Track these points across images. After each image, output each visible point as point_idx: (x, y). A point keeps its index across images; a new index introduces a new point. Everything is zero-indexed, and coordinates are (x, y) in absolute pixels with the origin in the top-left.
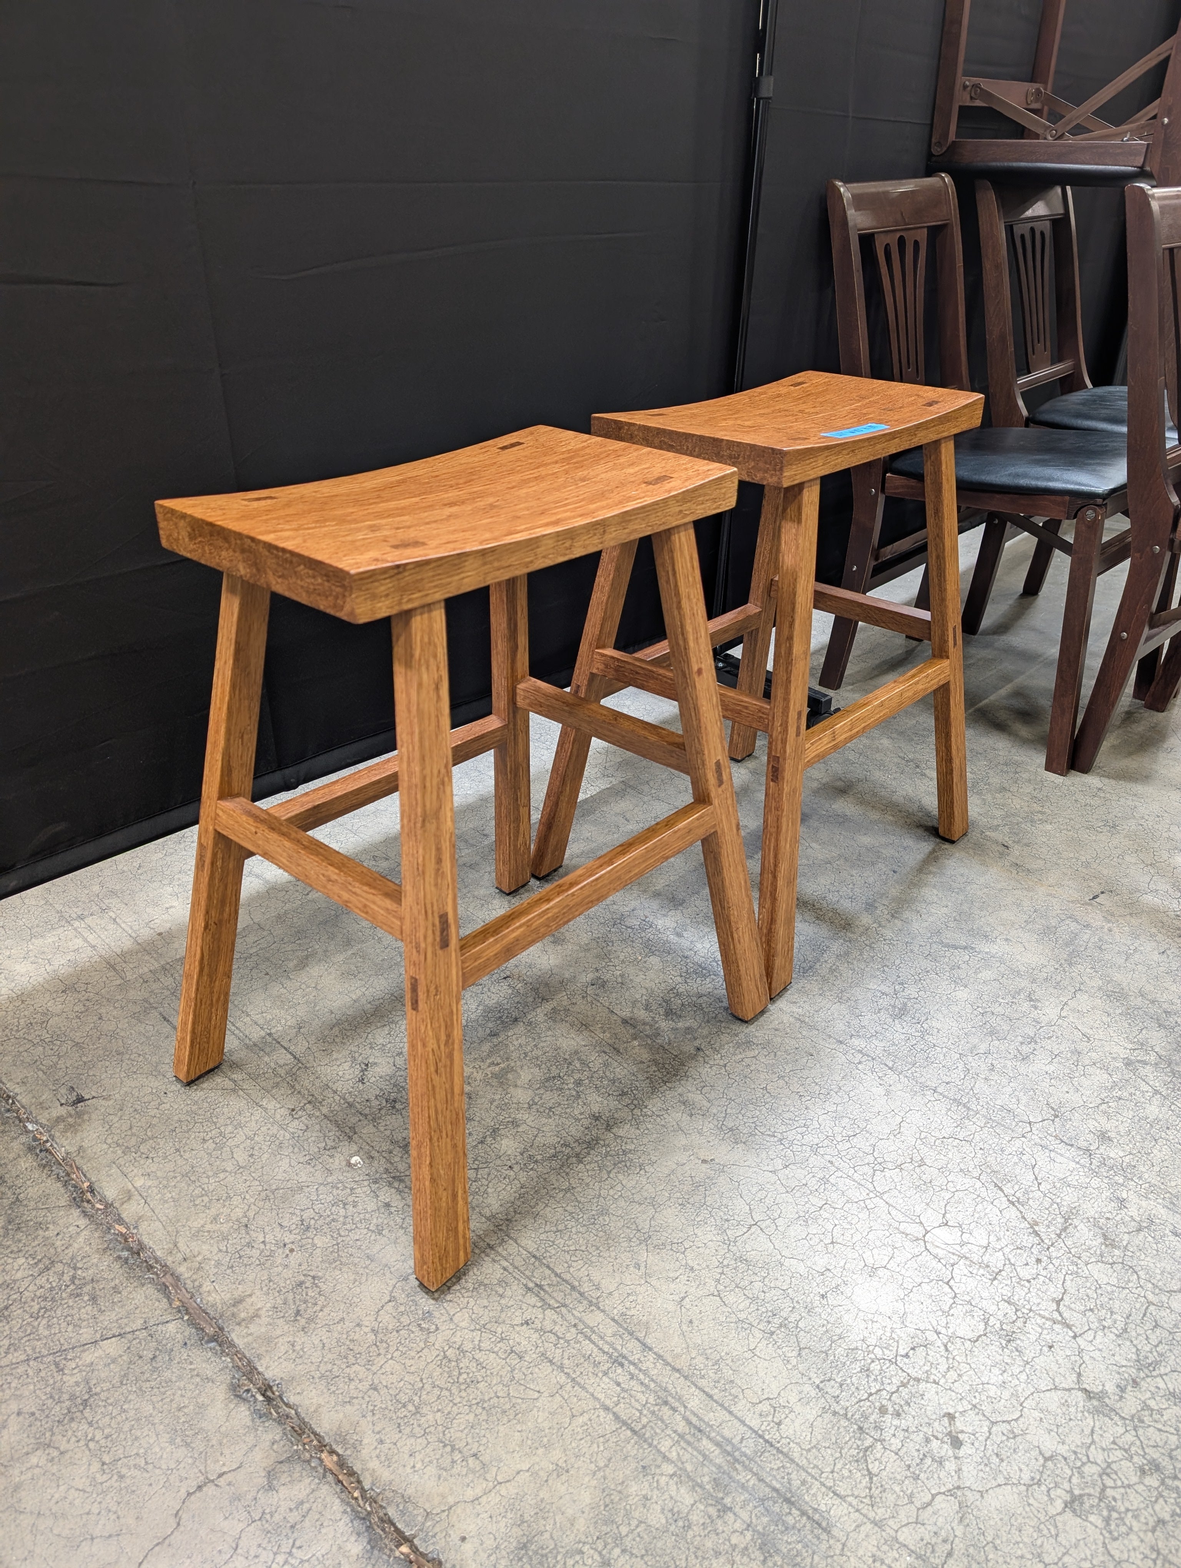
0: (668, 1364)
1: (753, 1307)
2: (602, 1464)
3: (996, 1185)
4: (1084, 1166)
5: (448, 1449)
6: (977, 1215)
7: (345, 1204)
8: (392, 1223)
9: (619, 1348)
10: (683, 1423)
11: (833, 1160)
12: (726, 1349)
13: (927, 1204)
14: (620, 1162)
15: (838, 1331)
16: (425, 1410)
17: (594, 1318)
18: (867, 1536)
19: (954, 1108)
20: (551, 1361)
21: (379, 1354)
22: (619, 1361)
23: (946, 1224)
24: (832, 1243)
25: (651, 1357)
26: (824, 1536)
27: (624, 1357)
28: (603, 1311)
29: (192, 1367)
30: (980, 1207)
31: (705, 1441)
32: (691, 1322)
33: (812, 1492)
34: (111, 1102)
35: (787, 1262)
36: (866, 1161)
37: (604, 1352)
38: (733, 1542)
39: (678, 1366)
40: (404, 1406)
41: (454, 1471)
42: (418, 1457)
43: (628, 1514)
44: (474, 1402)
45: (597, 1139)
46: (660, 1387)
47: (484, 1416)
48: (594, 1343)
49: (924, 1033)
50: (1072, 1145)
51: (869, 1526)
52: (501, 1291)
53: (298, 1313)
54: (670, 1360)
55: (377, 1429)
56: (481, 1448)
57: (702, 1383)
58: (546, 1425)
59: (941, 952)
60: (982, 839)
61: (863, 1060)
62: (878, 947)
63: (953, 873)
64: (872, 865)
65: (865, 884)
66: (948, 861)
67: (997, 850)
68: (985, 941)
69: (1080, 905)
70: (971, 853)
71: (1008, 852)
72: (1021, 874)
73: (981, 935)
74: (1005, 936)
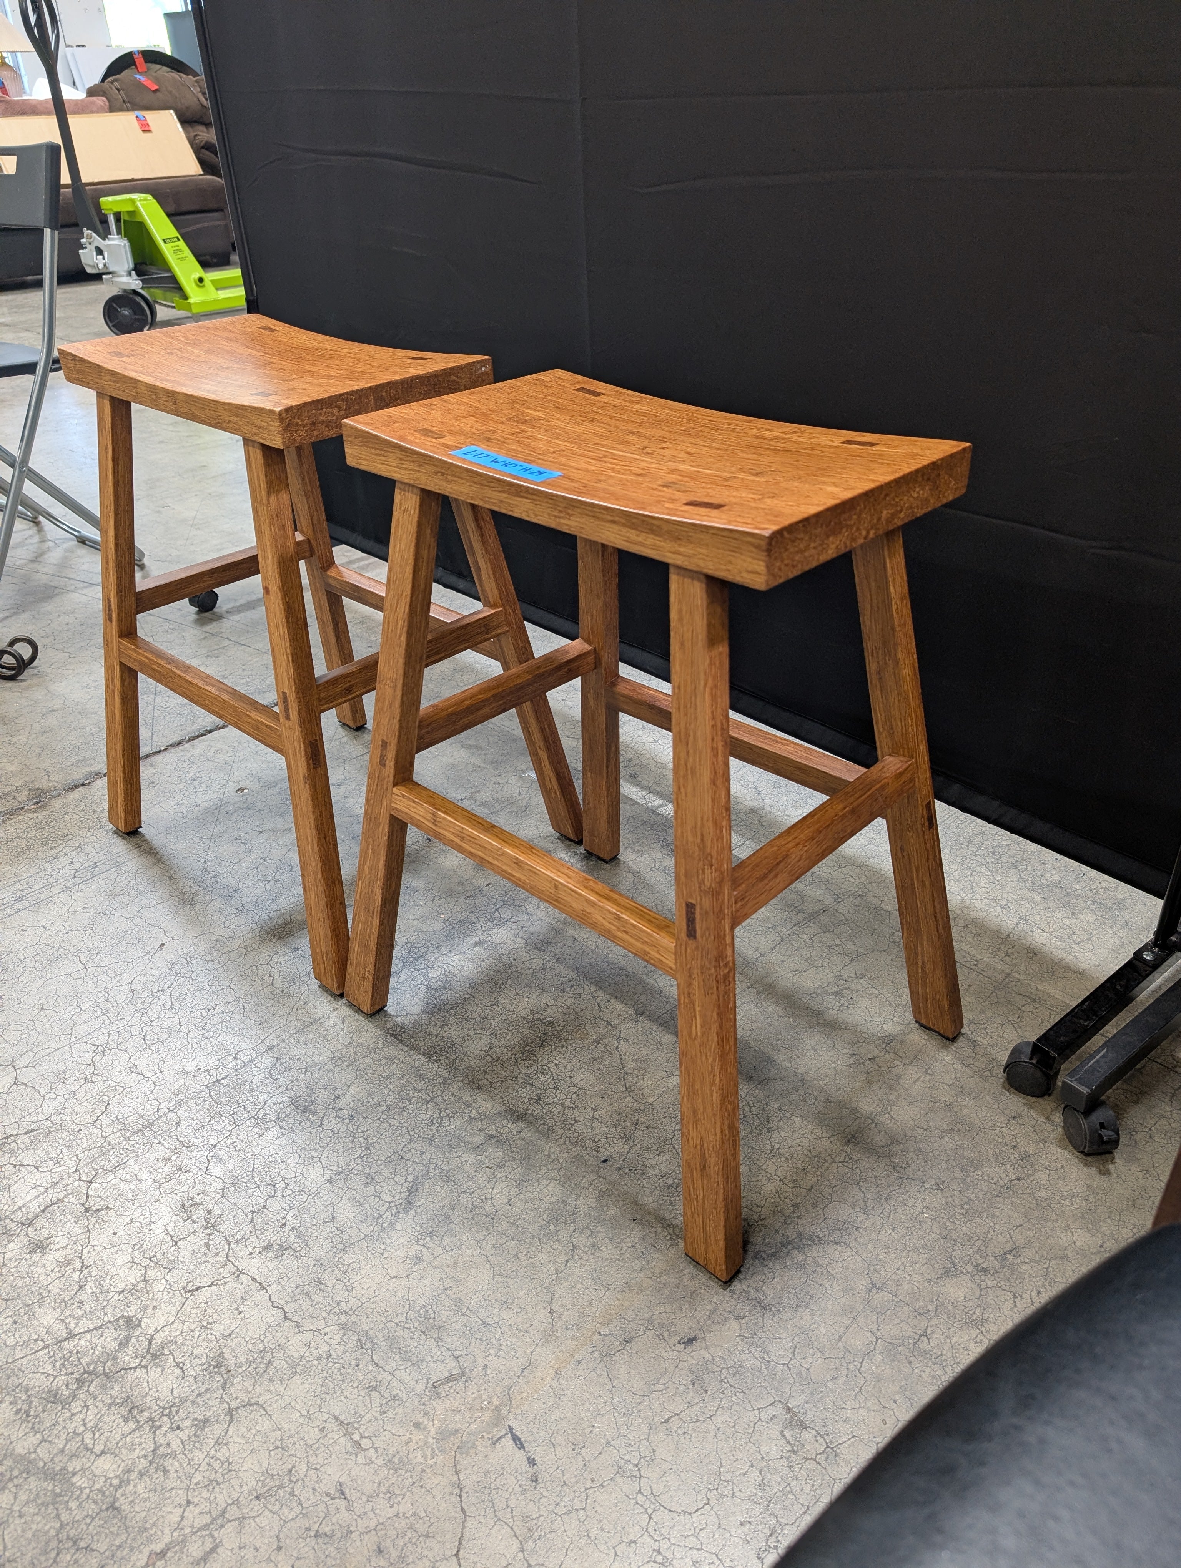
3: (33, 1130)
4: (13, 1212)
6: (11, 1107)
11: (124, 1021)
13: (42, 1075)
16: (38, 831)
19: (141, 1121)
20: (37, 873)
21: (85, 814)
23: (15, 1083)
25: (10, 913)
27: (18, 902)
28: (58, 894)
30: (18, 1112)
32: (24, 931)
36: (111, 1042)
37: (27, 894)
40: (45, 825)
42: (11, 832)
44: (30, 848)
47: (18, 851)
48: (37, 890)
49: (260, 1122)
50: (43, 1211)
52: (102, 853)
55: (38, 818)
59: (405, 1174)
60: (715, 1309)
61: (239, 1062)
62: (427, 1109)
63: (600, 1235)
64: (625, 1139)
65: (576, 1121)
66: (635, 1235)
67: (676, 1321)
68: (418, 1228)
69: (496, 1402)
70: (664, 1278)
71: (675, 1339)
72: (597, 1336)
73: (432, 1227)
74: (425, 1258)
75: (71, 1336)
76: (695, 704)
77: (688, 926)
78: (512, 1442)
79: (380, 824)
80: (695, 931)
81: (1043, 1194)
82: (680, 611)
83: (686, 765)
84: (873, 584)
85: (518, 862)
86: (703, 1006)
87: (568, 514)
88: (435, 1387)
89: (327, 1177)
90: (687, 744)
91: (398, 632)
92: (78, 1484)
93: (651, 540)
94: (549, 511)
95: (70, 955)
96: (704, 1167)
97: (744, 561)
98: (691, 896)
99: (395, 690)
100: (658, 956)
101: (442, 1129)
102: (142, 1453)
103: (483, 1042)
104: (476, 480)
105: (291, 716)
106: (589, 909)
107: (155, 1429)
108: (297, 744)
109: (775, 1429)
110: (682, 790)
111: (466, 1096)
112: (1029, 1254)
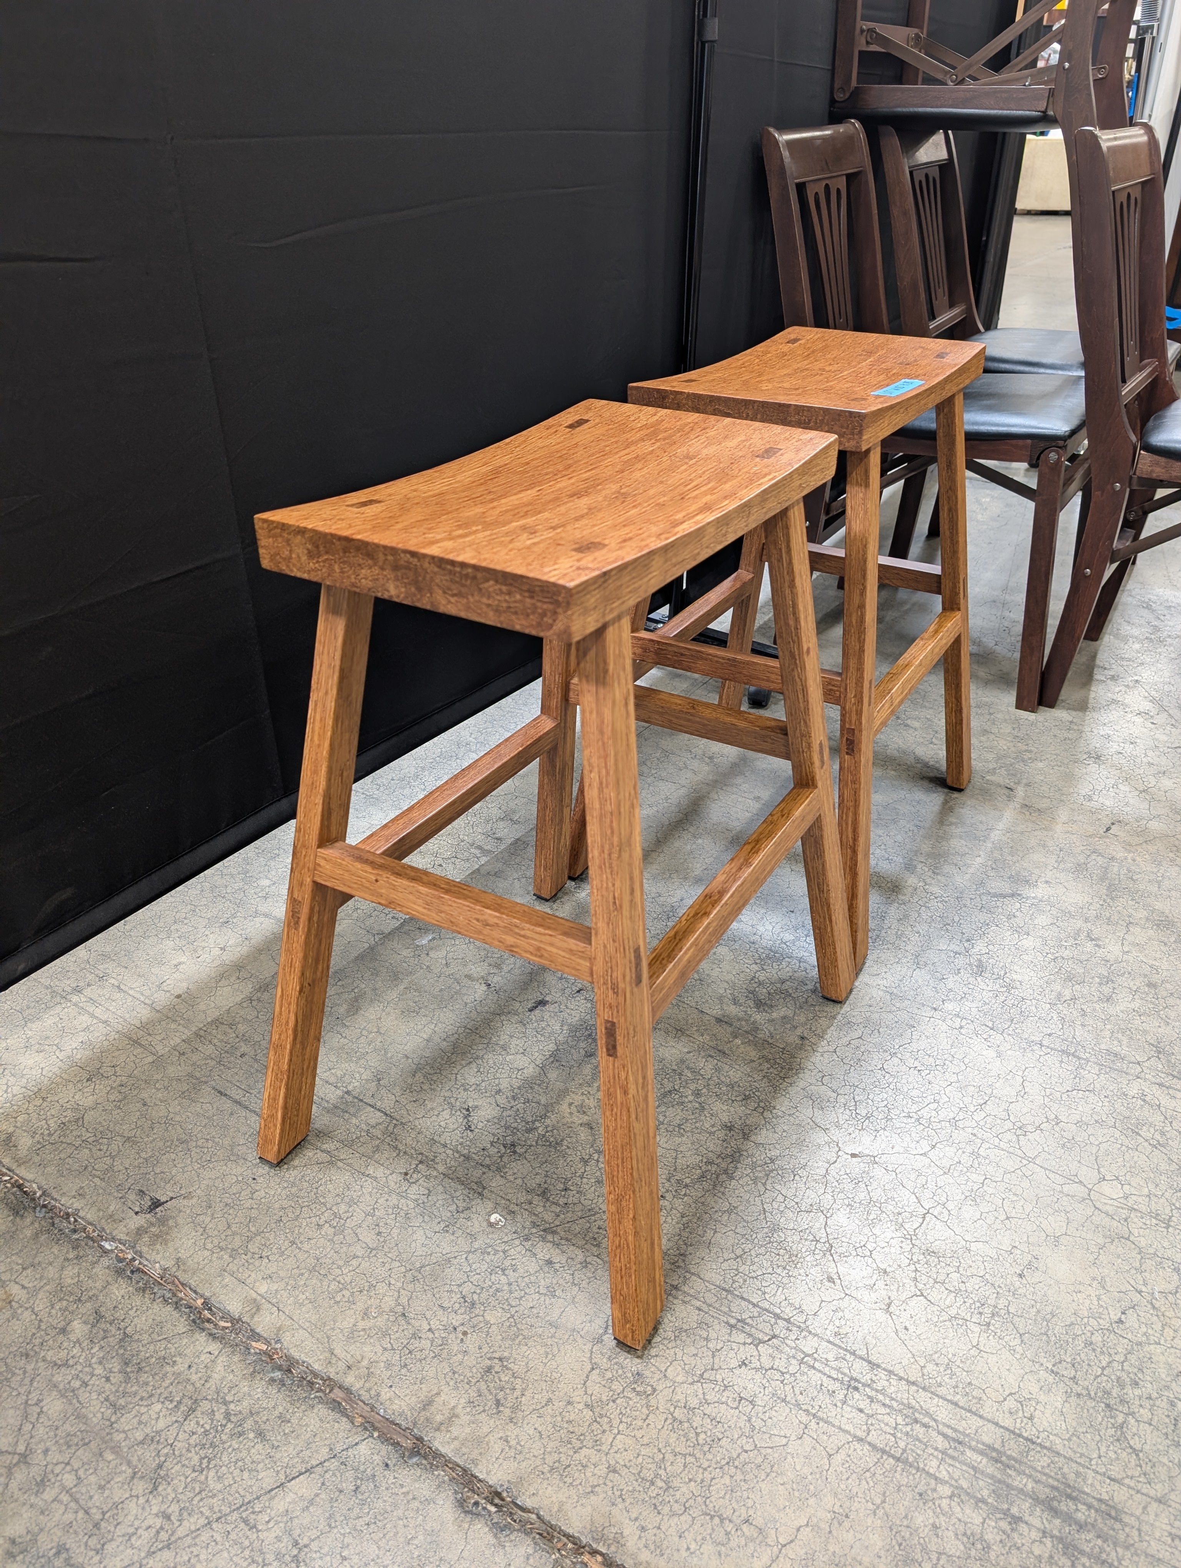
0: (901, 1379)
1: (960, 1301)
2: (878, 1501)
5: (717, 1520)
6: (1128, 1165)
7: (503, 1270)
8: (561, 1281)
9: (847, 1371)
10: (940, 1439)
11: (975, 1131)
12: (951, 1350)
13: (1079, 1162)
14: (772, 1171)
15: (1049, 1309)
16: (676, 1483)
17: (808, 1345)
18: (1156, 1515)
19: (1065, 1059)
20: (784, 1400)
21: (604, 1431)
22: (853, 1384)
23: (1104, 1179)
24: (1008, 1218)
25: (883, 1375)
26: (1117, 1526)
27: (856, 1380)
28: (816, 1335)
29: (404, 1490)
30: (1127, 1156)
31: (969, 1453)
32: (906, 1328)
33: (1089, 1482)
34: (194, 1200)
35: (973, 1247)
36: (1006, 1128)
37: (834, 1379)
38: (1037, 1553)
39: (912, 1379)
40: (652, 1483)
41: (733, 1544)
42: (689, 1536)
43: (925, 1550)
44: (723, 1462)
45: (739, 1151)
46: (903, 1404)
47: (739, 1476)
48: (820, 1371)
49: (1008, 988)
51: (1155, 1505)
52: (705, 1334)
53: (498, 1403)
54: (902, 1374)
55: (634, 1516)
56: (751, 1512)
57: (942, 1391)
58: (806, 1471)
61: (963, 1024)
68: (1027, 886)
69: (1097, 839)
71: (1012, 793)
72: (1033, 815)
73: (1021, 881)
74: (1043, 878)
101: (945, 894)
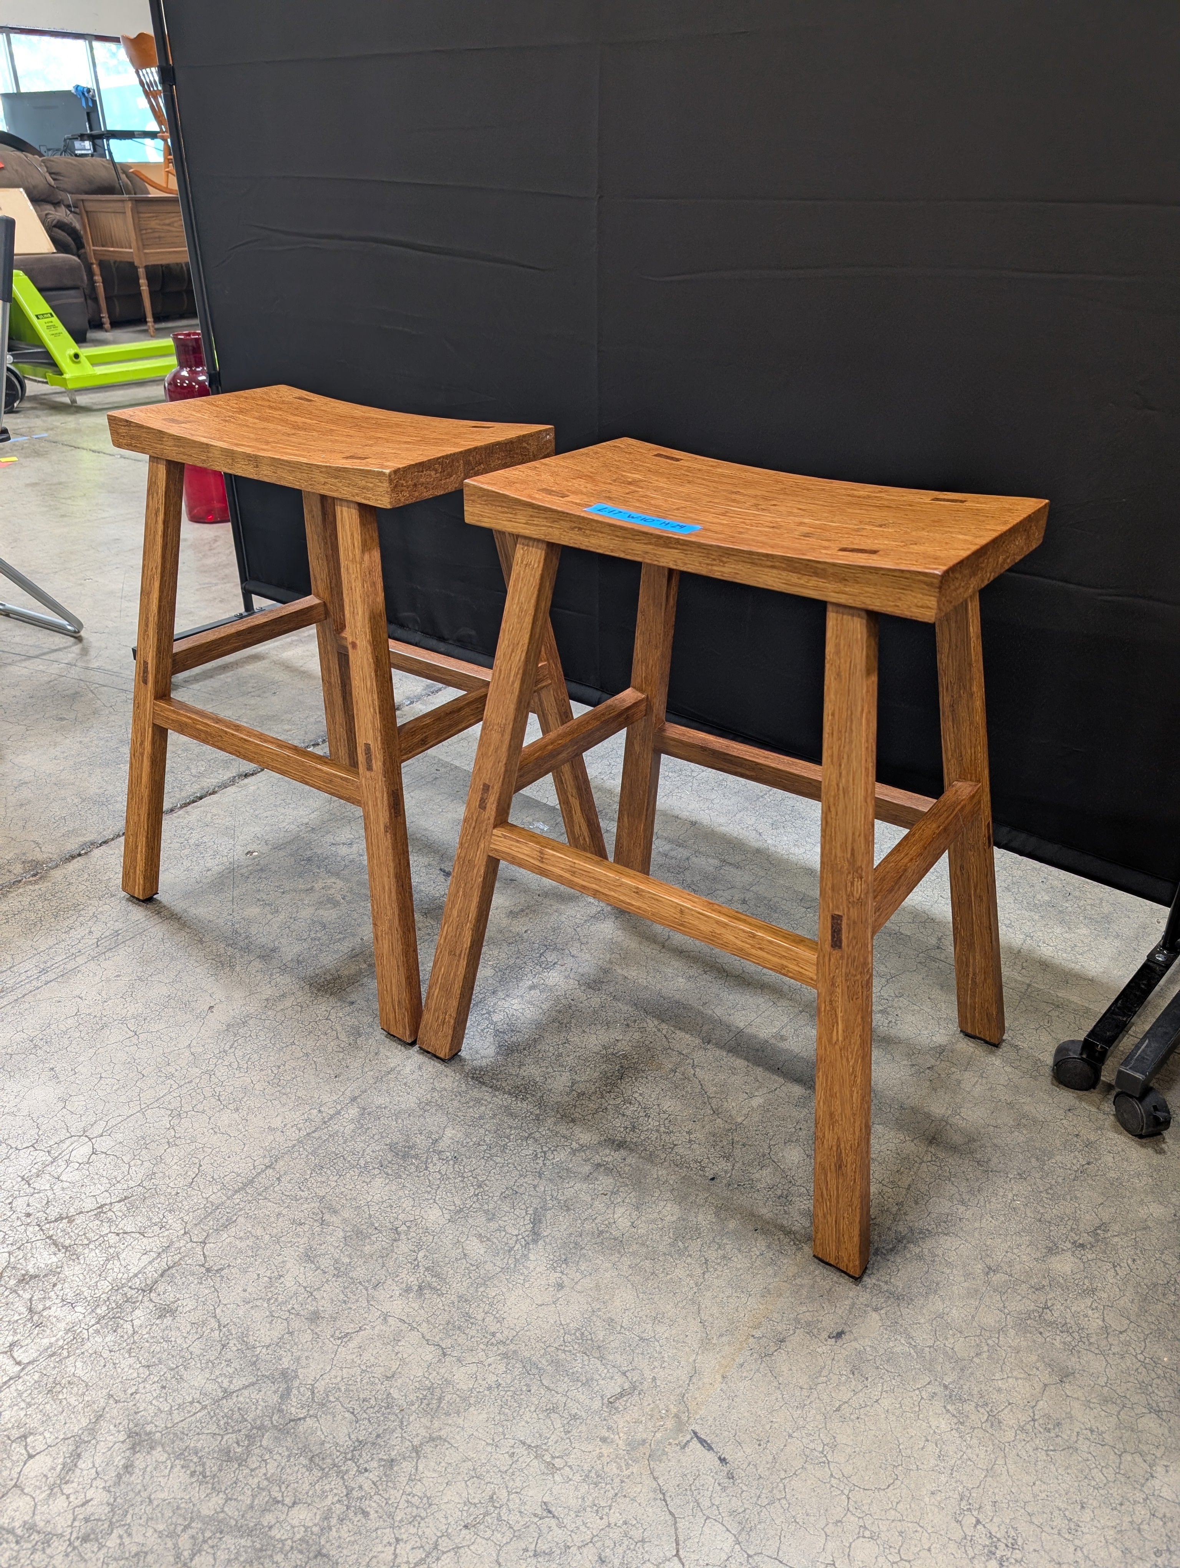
0: (30, 992)
1: (58, 1033)
3: (126, 1198)
4: (129, 1280)
5: (16, 913)
6: (96, 1177)
7: (214, 855)
8: (193, 874)
9: (52, 972)
11: (193, 1083)
12: (28, 1019)
13: (121, 1143)
15: (16, 1077)
17: (82, 959)
19: (240, 1179)
20: (55, 945)
21: (92, 883)
22: (42, 972)
23: (93, 1153)
24: (101, 1077)
27: (44, 974)
28: (85, 964)
30: (106, 1181)
47: (31, 923)
48: (61, 961)
49: (364, 1170)
50: (162, 1275)
52: (120, 921)
54: (32, 994)
55: (42, 888)
56: (10, 924)
59: (523, 1207)
60: (854, 1304)
61: (324, 1114)
62: (528, 1145)
63: (727, 1247)
64: (727, 1157)
65: (675, 1145)
66: (760, 1244)
67: (820, 1318)
68: (552, 1257)
69: (674, 1410)
70: (798, 1281)
71: (825, 1335)
72: (751, 1340)
73: (564, 1254)
74: (566, 1283)
75: (227, 1394)
76: (851, 730)
77: (833, 936)
78: (699, 1445)
79: (475, 866)
80: (841, 941)
81: (1112, 1175)
82: (837, 645)
83: (838, 785)
84: (953, 625)
85: (638, 892)
86: (846, 1011)
87: (722, 561)
88: (611, 1403)
89: (447, 1216)
90: (840, 765)
91: (511, 679)
92: (278, 1537)
93: (814, 581)
94: (701, 559)
95: (116, 1023)
96: (840, 1167)
97: (915, 597)
98: (838, 908)
99: (502, 735)
100: (797, 968)
101: (548, 1163)
102: (336, 1498)
103: (564, 1078)
104: (619, 534)
105: (374, 767)
106: (719, 930)
107: (342, 1474)
108: (378, 795)
109: (938, 1405)
110: (833, 809)
111: (562, 1129)
112: (1116, 1228)
